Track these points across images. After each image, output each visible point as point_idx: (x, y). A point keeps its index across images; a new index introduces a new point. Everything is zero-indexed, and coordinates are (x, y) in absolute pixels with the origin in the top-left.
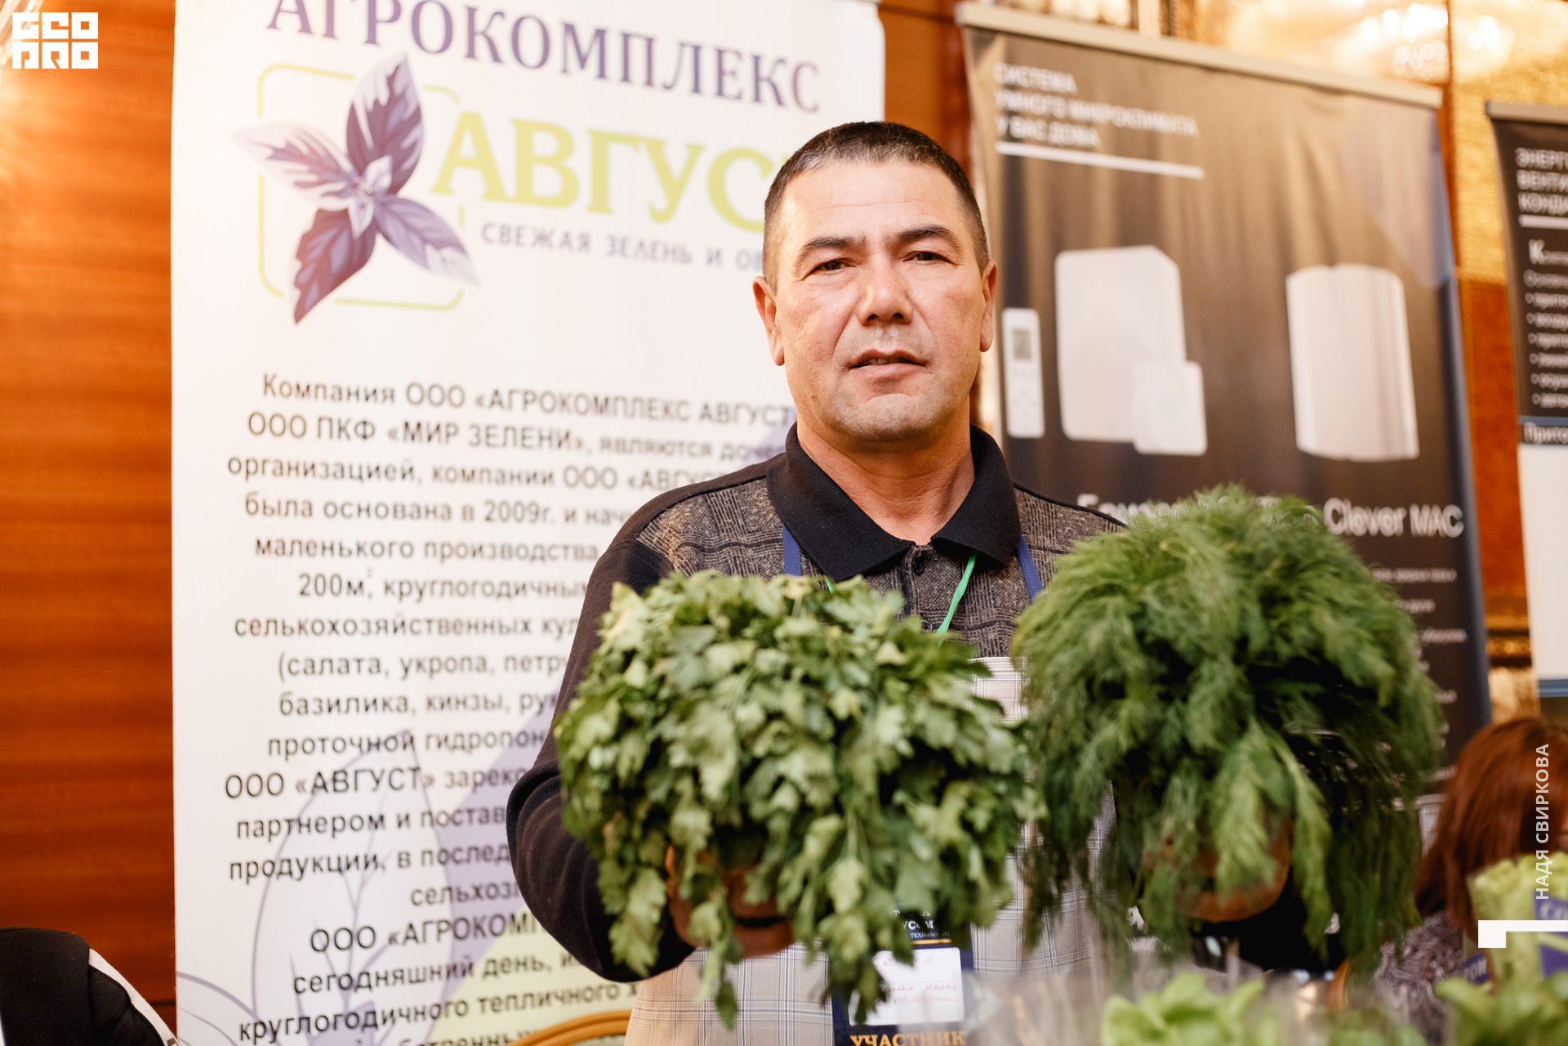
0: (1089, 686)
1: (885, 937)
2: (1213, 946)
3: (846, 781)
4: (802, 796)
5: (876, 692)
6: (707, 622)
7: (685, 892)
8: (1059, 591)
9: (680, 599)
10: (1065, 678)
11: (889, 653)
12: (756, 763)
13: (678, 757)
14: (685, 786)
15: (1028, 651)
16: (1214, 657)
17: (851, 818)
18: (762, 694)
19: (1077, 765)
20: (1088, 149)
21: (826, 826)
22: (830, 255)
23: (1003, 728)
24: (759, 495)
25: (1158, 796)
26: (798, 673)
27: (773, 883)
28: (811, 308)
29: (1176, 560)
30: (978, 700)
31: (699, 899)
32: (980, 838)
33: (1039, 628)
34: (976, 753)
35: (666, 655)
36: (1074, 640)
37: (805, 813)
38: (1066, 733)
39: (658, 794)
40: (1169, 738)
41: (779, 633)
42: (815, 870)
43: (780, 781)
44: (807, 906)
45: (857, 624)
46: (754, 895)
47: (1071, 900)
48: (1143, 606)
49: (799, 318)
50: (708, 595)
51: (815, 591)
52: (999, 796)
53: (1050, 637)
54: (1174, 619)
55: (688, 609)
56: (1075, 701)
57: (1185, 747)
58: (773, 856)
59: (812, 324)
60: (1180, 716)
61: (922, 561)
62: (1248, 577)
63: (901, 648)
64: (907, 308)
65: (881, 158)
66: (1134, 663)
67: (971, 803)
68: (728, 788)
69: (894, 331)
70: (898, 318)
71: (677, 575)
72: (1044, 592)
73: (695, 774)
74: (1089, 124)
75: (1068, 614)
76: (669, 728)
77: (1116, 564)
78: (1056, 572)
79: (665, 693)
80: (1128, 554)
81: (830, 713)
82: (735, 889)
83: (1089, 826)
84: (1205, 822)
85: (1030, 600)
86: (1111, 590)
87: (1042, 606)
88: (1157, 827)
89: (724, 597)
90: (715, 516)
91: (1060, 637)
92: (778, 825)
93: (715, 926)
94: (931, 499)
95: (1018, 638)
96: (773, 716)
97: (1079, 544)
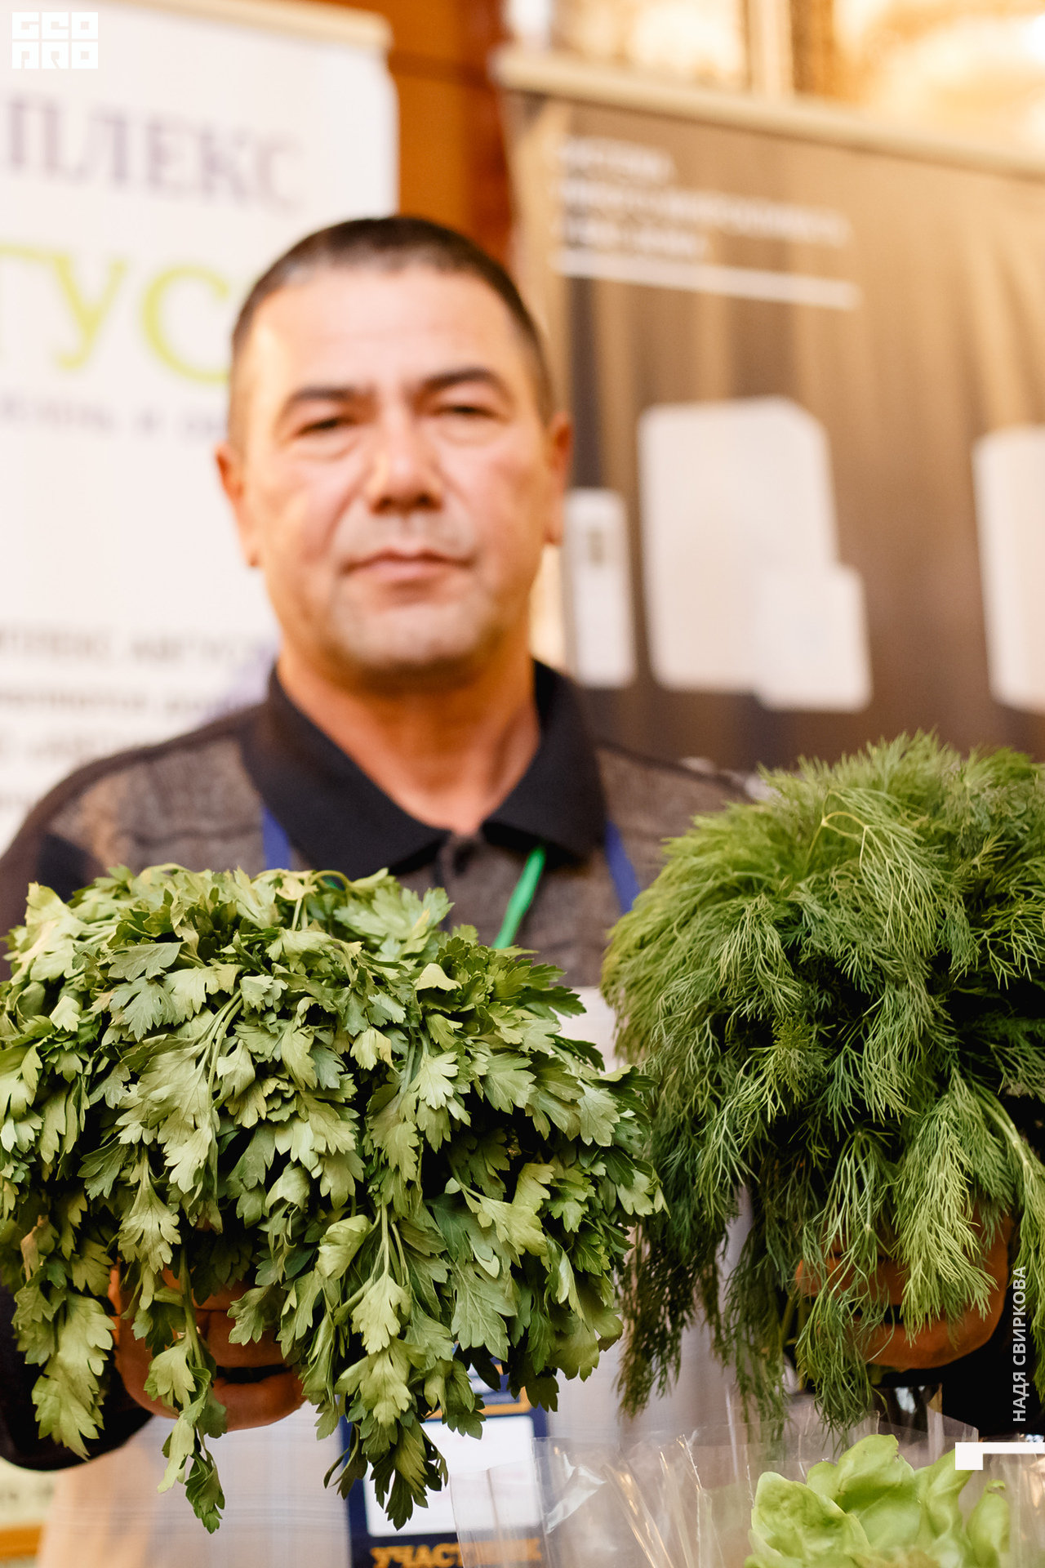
0: (718, 1027)
1: (435, 1390)
2: (905, 1400)
3: (376, 1163)
4: (314, 1184)
5: (416, 1034)
6: (169, 936)
7: (140, 1330)
8: (673, 891)
9: (125, 904)
10: (684, 1015)
11: (433, 976)
12: (245, 1137)
13: (131, 1132)
14: (141, 1173)
15: (627, 979)
16: (900, 983)
17: (382, 1215)
18: (250, 1038)
19: (703, 1140)
20: (683, 259)
21: (348, 1229)
22: (322, 410)
23: (601, 1084)
24: (226, 762)
25: (820, 1185)
26: (303, 1005)
27: (272, 1313)
28: (296, 485)
29: (843, 841)
30: (562, 1044)
31: (161, 1342)
32: (570, 1243)
33: (642, 944)
34: (564, 1120)
35: (111, 984)
36: (696, 961)
37: (317, 1208)
38: (684, 1093)
39: (100, 1187)
40: (837, 1099)
41: (273, 951)
42: (333, 1293)
43: (281, 1161)
44: (322, 1345)
45: (383, 939)
46: (243, 1332)
47: (693, 1339)
48: (797, 908)
49: (276, 502)
50: (168, 898)
51: (322, 891)
52: (595, 1181)
53: (658, 958)
54: (841, 928)
55: (139, 917)
56: (697, 1049)
57: (861, 1113)
58: (269, 1275)
59: (297, 511)
60: (852, 1068)
61: (465, 856)
62: (948, 867)
63: (450, 972)
64: (434, 486)
65: (396, 268)
66: (784, 991)
67: (556, 1192)
68: (204, 1172)
69: (419, 520)
70: (423, 502)
71: (118, 872)
72: (650, 892)
73: (156, 1156)
74: (687, 226)
75: (685, 924)
76: (114, 1091)
77: (755, 850)
78: (665, 864)
79: (108, 1039)
80: (773, 836)
81: (350, 1063)
82: (213, 1324)
83: (720, 1233)
84: (887, 1224)
85: (625, 908)
86: (748, 887)
87: (648, 911)
88: (820, 1230)
89: (191, 900)
90: (163, 792)
91: (674, 957)
92: (278, 1227)
93: (186, 1380)
94: (475, 763)
95: (612, 959)
96: (266, 1069)
97: (700, 820)
